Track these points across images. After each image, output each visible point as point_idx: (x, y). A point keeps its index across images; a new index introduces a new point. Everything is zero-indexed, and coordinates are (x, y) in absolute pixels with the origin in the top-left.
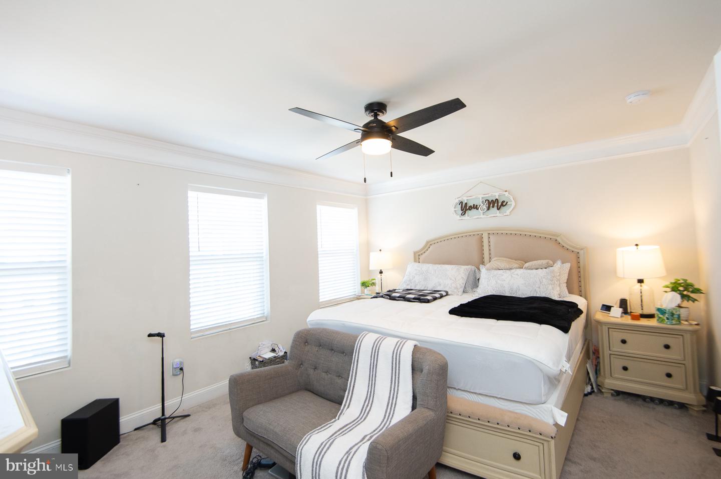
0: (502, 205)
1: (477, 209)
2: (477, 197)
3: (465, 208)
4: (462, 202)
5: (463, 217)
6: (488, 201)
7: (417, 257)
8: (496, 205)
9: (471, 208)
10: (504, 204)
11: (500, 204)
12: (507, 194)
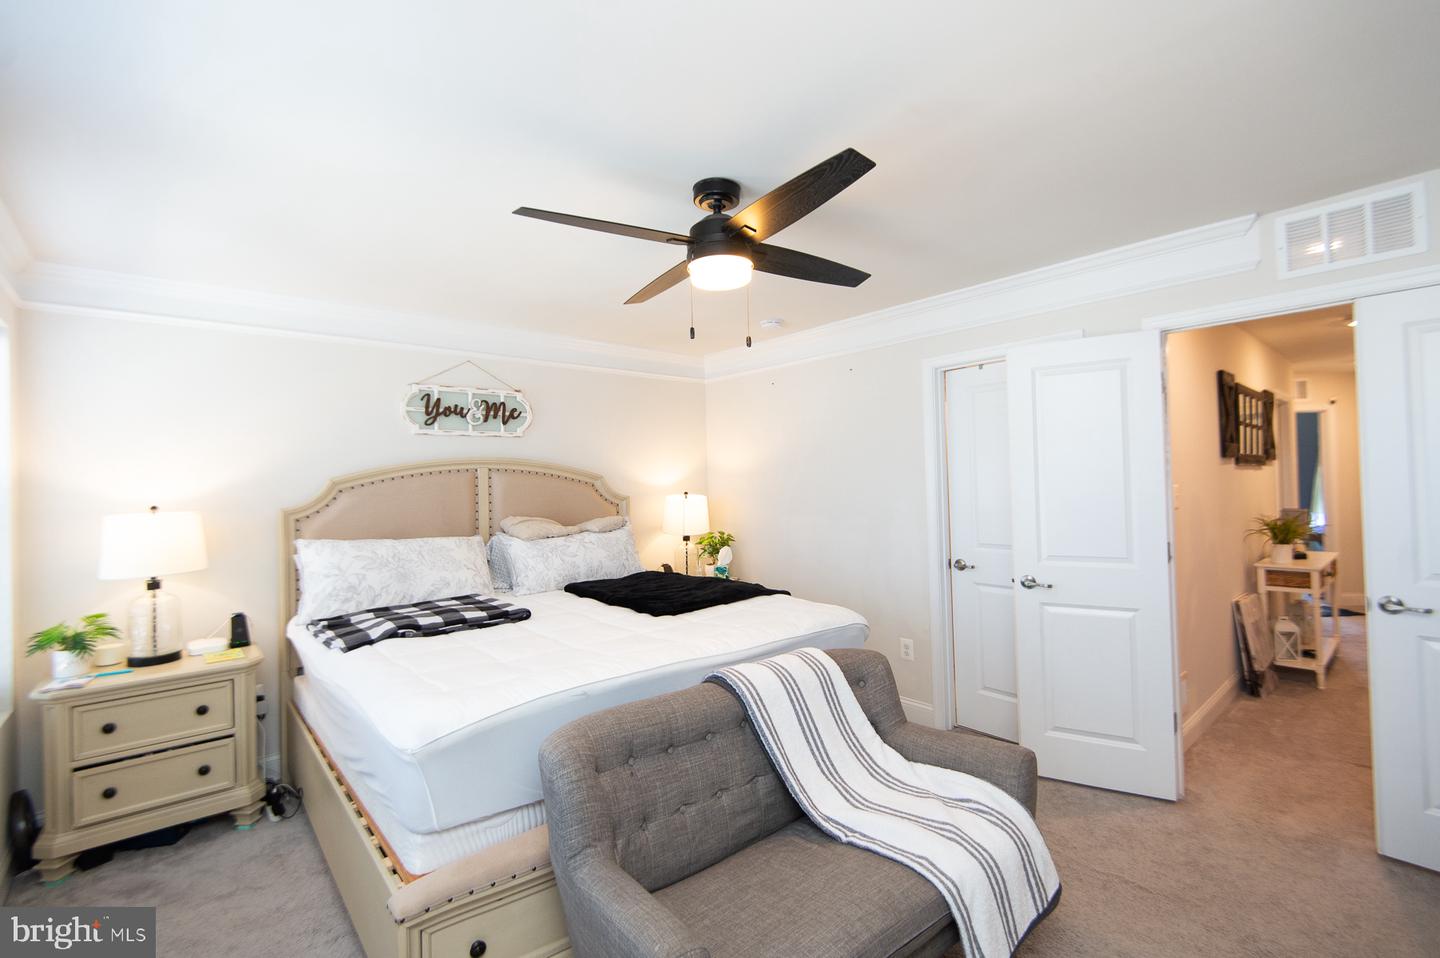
0: (512, 416)
1: (464, 416)
2: (463, 388)
3: (435, 411)
4: (428, 395)
5: (428, 430)
6: (486, 402)
7: (292, 525)
8: (500, 413)
9: (448, 412)
10: (516, 414)
11: (507, 414)
12: (519, 396)
